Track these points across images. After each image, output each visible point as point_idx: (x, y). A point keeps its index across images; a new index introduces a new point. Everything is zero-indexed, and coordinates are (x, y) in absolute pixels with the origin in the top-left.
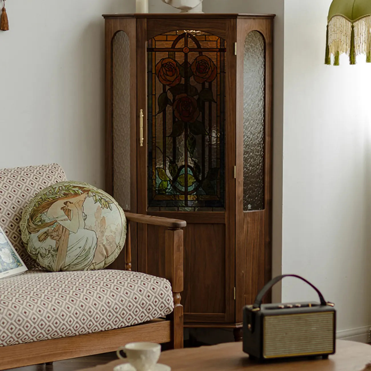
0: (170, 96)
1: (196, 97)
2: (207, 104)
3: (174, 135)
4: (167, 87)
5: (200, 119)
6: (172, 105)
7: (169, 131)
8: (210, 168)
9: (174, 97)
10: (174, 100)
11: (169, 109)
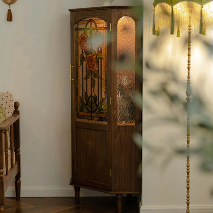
0: (85, 55)
1: (95, 56)
2: (100, 60)
3: (86, 78)
4: (84, 51)
5: (97, 69)
6: (85, 61)
7: (84, 76)
8: (101, 98)
9: (86, 56)
10: (86, 58)
11: (85, 63)
